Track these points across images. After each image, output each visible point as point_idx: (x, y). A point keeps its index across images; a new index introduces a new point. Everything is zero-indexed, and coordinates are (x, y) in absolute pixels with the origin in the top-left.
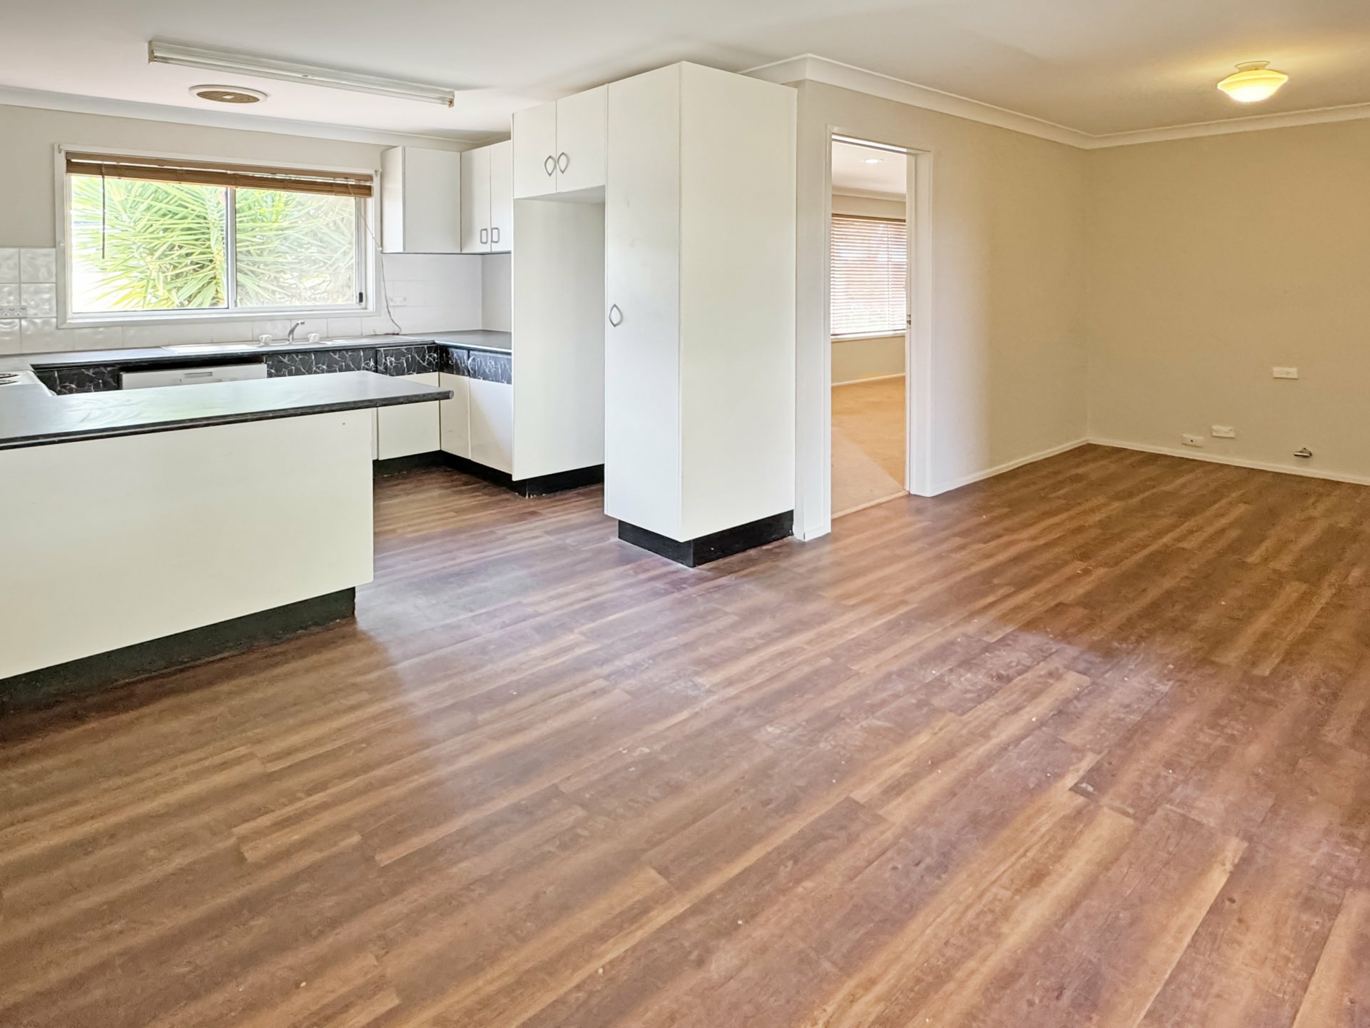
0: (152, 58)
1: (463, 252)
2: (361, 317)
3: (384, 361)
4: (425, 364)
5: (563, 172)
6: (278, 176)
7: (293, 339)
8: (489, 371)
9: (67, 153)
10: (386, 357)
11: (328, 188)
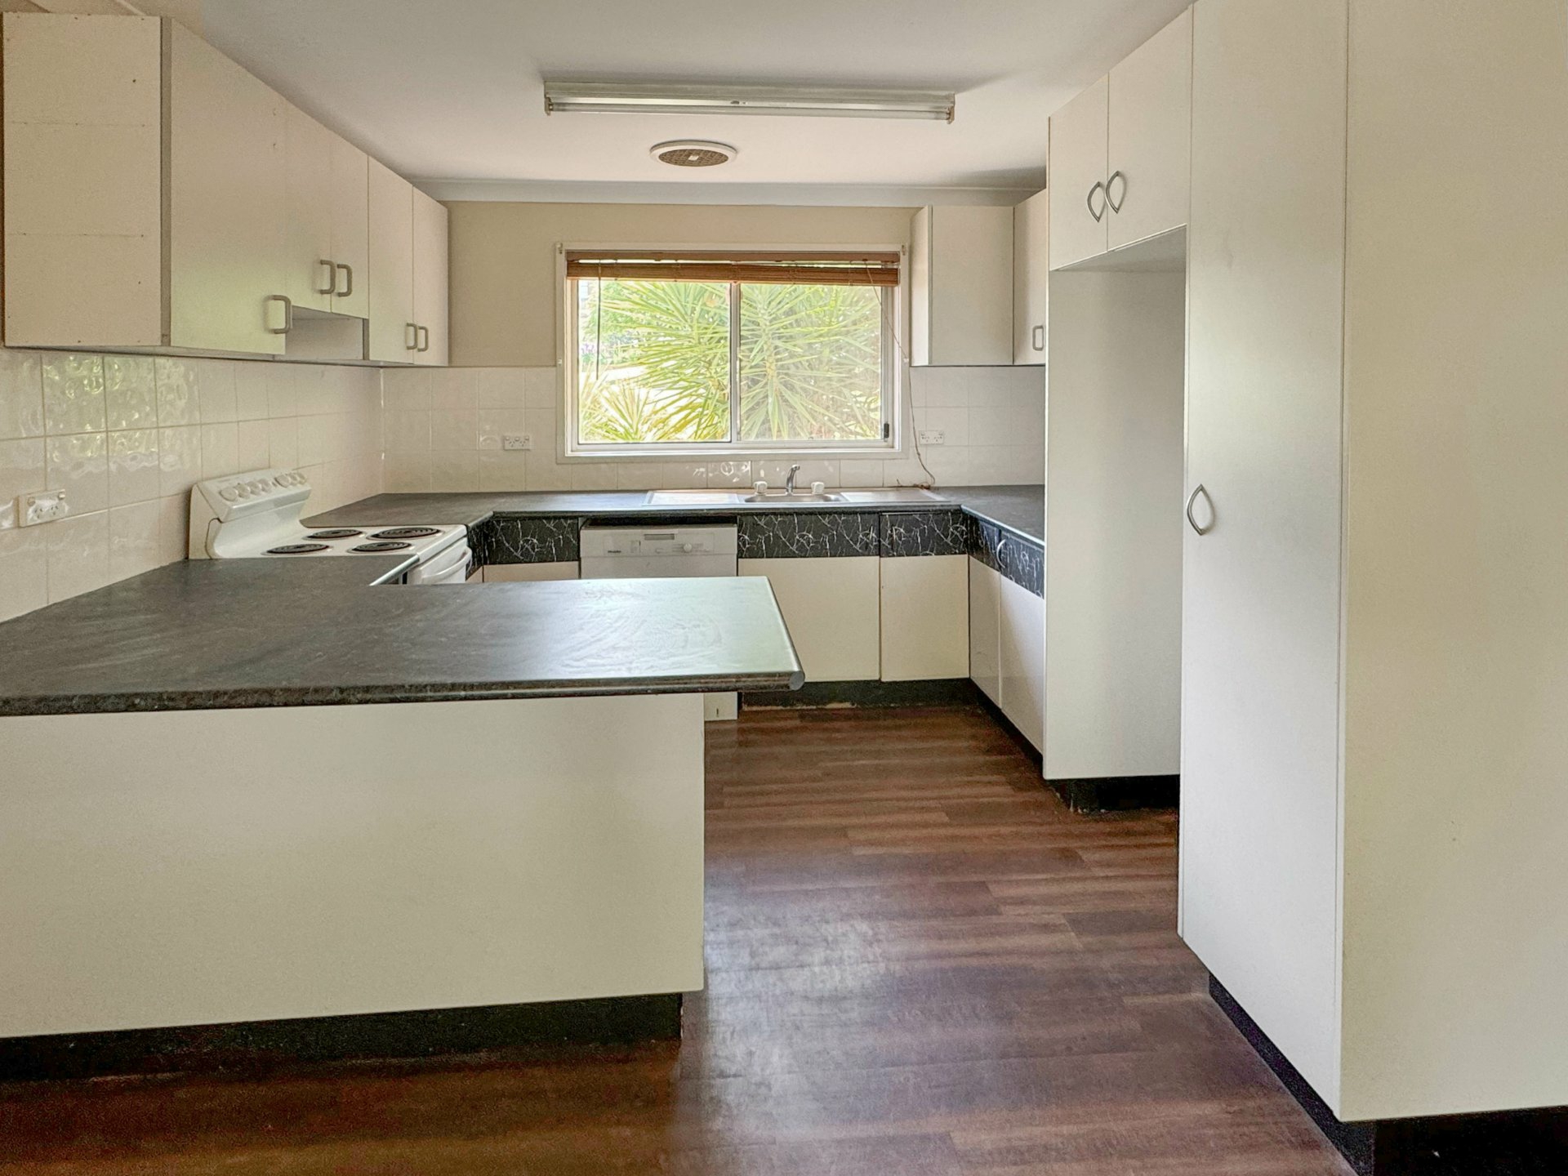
0: (550, 106)
1: (1016, 364)
2: (883, 459)
3: (889, 532)
4: (948, 540)
5: (1117, 210)
6: (784, 264)
7: (793, 488)
8: (1023, 569)
9: (569, 253)
10: (892, 525)
11: (842, 276)
